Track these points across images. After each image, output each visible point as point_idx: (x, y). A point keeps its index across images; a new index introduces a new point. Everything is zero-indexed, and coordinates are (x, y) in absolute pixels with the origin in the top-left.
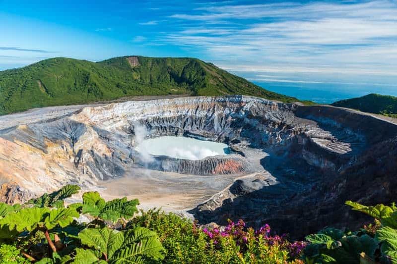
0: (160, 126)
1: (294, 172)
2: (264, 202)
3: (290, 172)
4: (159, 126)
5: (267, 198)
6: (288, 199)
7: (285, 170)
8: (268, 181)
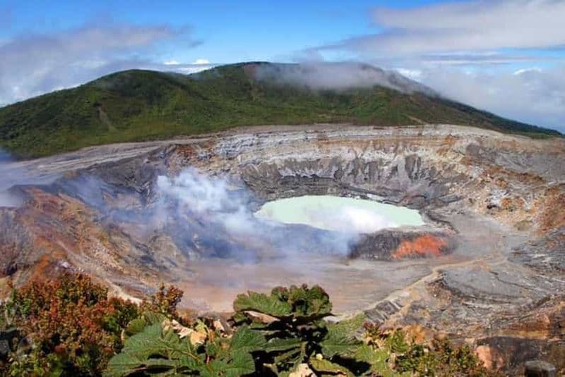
0: (297, 174)
1: (548, 259)
2: (485, 309)
3: (543, 258)
4: (294, 175)
5: (494, 302)
6: (532, 305)
7: (531, 255)
8: (496, 274)
